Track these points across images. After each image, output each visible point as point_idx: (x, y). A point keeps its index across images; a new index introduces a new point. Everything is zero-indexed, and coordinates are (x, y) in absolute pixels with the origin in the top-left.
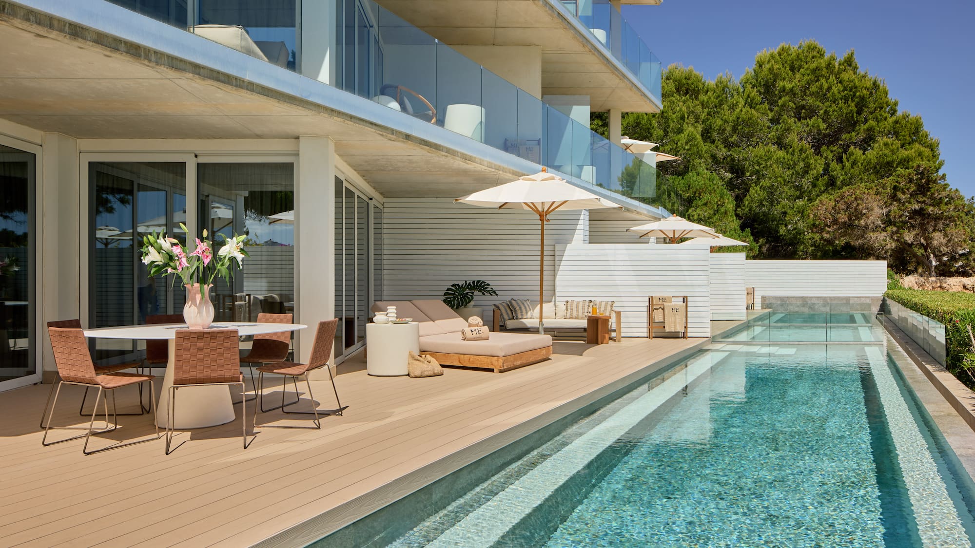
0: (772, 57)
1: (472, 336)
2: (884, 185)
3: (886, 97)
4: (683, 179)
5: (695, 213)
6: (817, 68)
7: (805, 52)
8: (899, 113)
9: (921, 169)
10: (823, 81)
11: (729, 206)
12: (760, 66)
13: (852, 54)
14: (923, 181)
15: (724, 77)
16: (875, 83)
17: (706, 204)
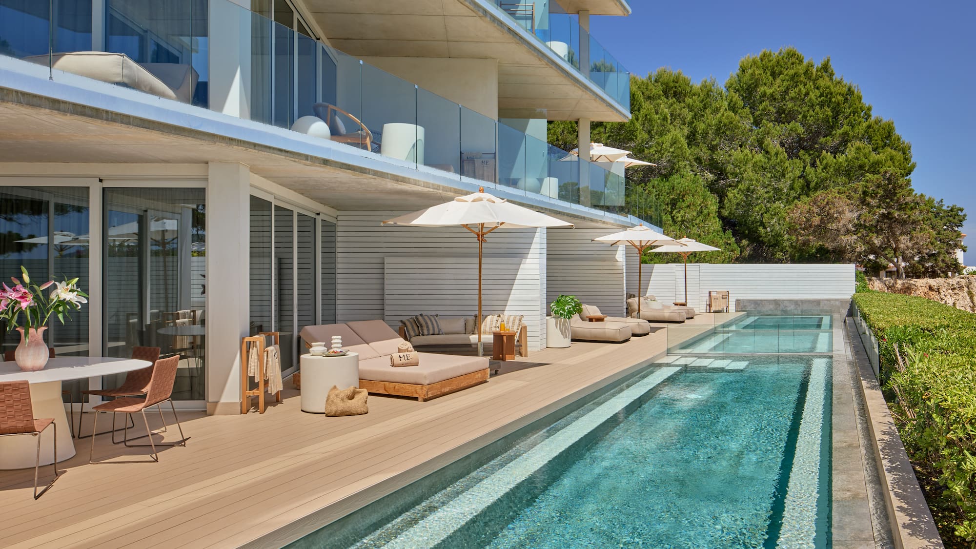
0: (755, 62)
1: (401, 362)
2: (855, 189)
3: (860, 102)
4: (668, 181)
5: (679, 215)
6: (795, 74)
7: (785, 58)
8: (873, 119)
9: (888, 175)
10: (801, 87)
11: (712, 208)
12: (743, 71)
13: (828, 60)
14: (890, 186)
15: (708, 81)
16: (849, 89)
17: (688, 206)
